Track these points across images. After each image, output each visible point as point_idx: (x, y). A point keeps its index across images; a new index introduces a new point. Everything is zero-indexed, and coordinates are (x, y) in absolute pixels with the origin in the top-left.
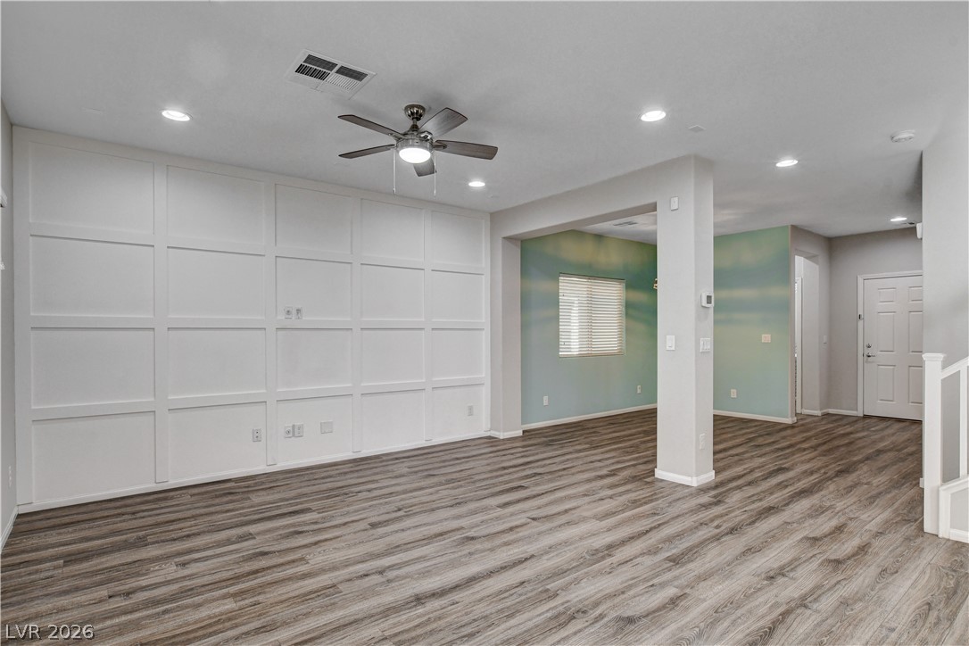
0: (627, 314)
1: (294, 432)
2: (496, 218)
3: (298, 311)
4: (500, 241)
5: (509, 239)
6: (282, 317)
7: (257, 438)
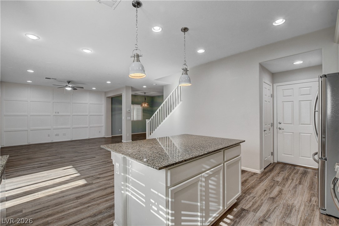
0: (143, 112)
1: (57, 135)
2: (106, 93)
3: (58, 112)
4: (106, 98)
5: (108, 97)
6: (54, 113)
7: (49, 136)
